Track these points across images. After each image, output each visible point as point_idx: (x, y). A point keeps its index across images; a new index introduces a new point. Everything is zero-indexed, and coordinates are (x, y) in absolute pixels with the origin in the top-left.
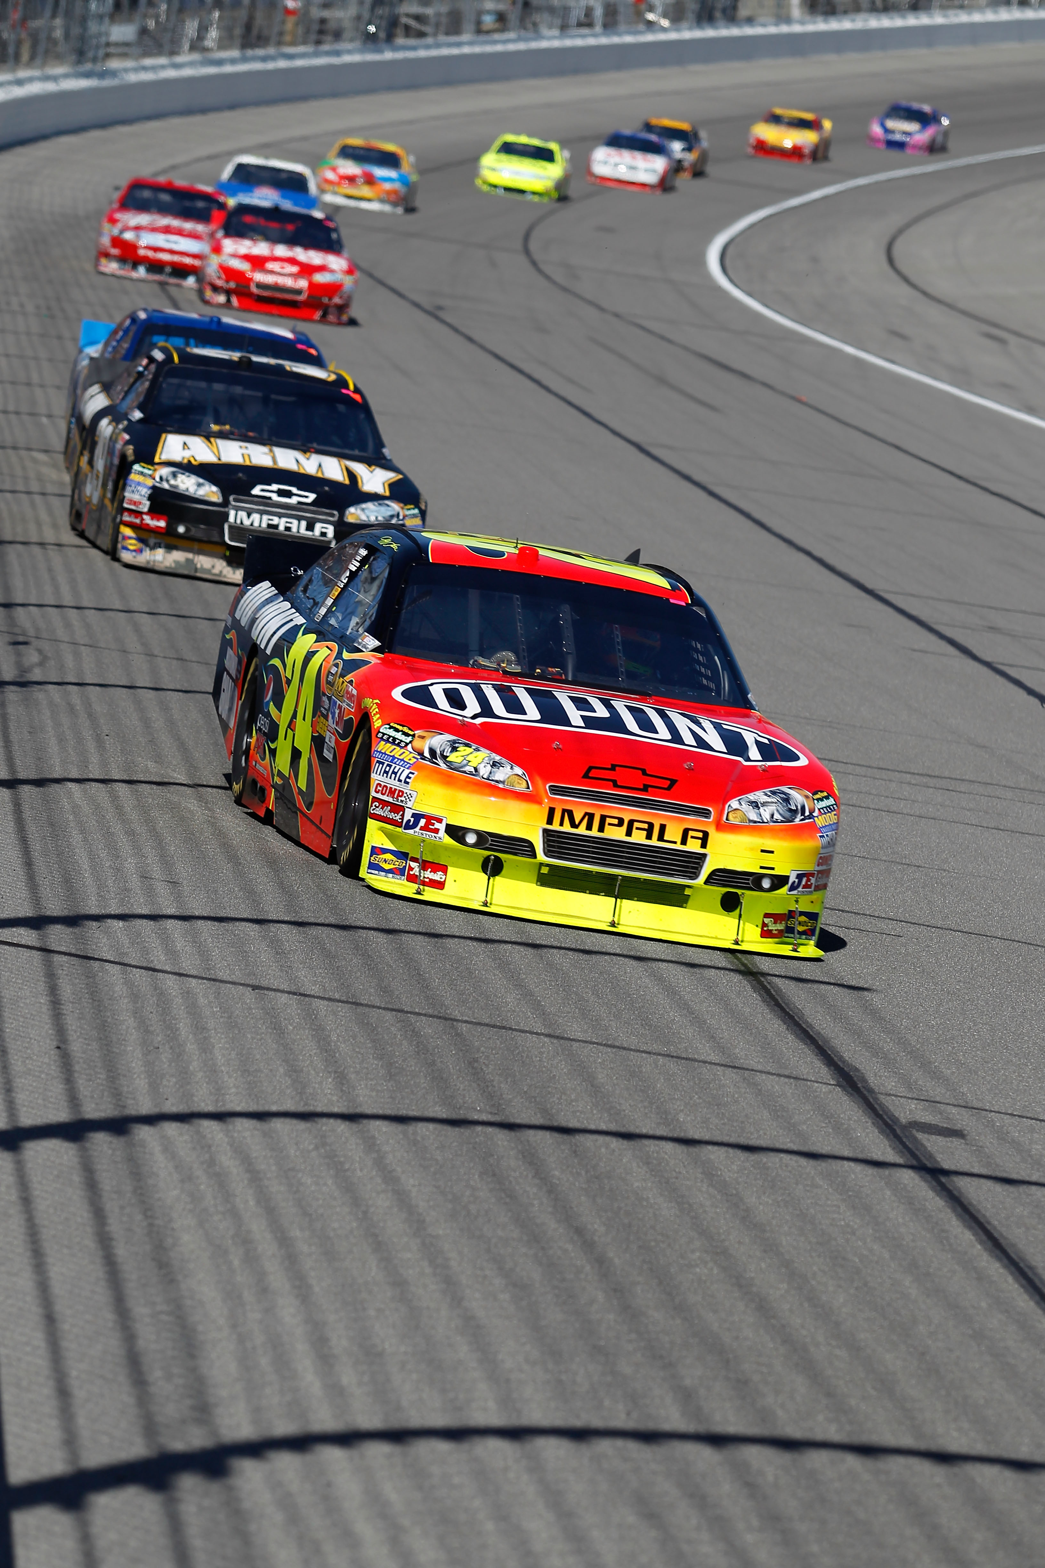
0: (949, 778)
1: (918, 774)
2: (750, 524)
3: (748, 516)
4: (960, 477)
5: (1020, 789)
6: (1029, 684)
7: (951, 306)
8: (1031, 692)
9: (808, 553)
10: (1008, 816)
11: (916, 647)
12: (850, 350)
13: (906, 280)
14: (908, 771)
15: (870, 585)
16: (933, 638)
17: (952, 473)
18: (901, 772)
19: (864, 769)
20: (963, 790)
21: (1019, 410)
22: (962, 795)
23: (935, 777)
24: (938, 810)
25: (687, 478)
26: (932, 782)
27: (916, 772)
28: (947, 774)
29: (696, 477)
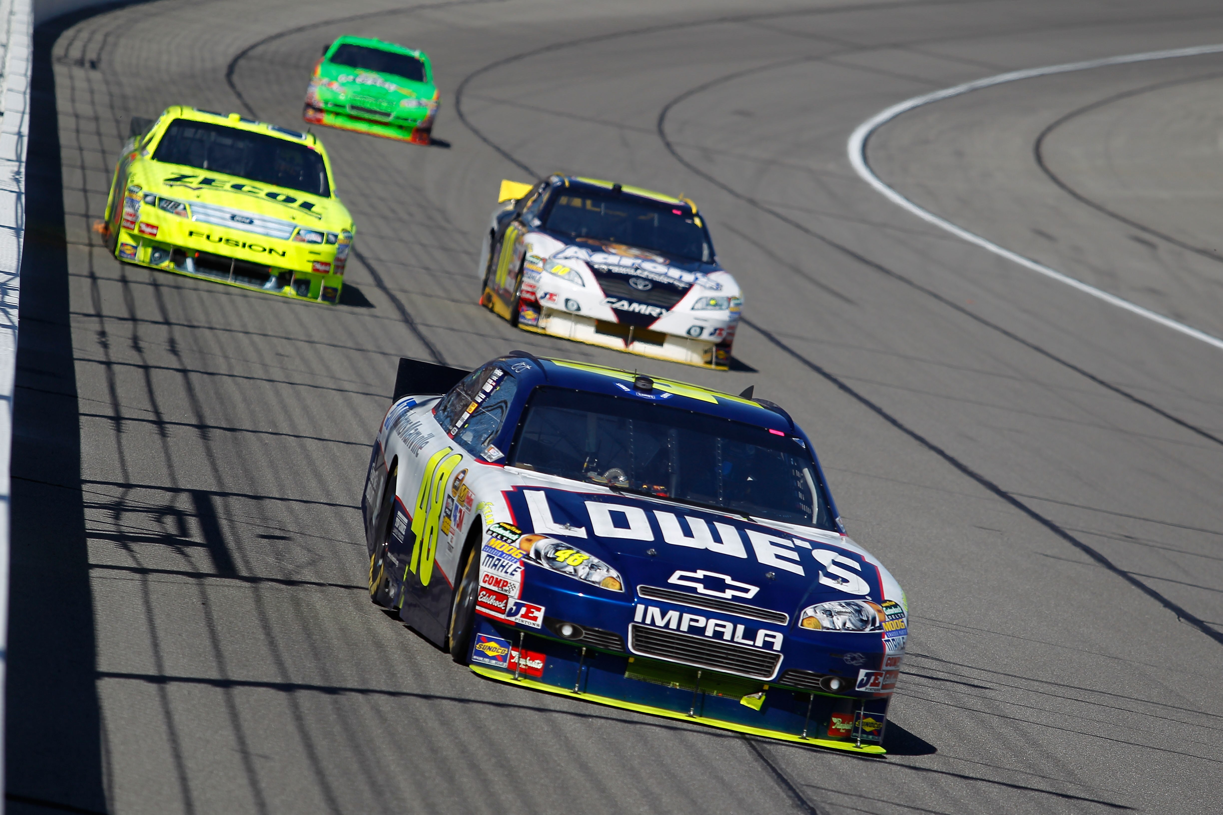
0: (1079, 688)
1: (1046, 682)
2: (881, 419)
3: (879, 411)
4: (1102, 383)
5: (1153, 703)
6: (1166, 596)
7: (1099, 208)
8: (1167, 604)
9: (941, 453)
10: (1140, 730)
11: (1048, 552)
12: (992, 248)
13: (1054, 179)
14: (1035, 678)
15: (1003, 488)
16: (1067, 544)
17: (1093, 378)
18: (1028, 679)
19: (990, 674)
20: (1092, 701)
21: (1166, 316)
22: (1092, 706)
23: (1064, 686)
24: (1066, 721)
25: (818, 370)
26: (1061, 691)
27: (1044, 680)
28: (1076, 684)
29: (827, 369)
